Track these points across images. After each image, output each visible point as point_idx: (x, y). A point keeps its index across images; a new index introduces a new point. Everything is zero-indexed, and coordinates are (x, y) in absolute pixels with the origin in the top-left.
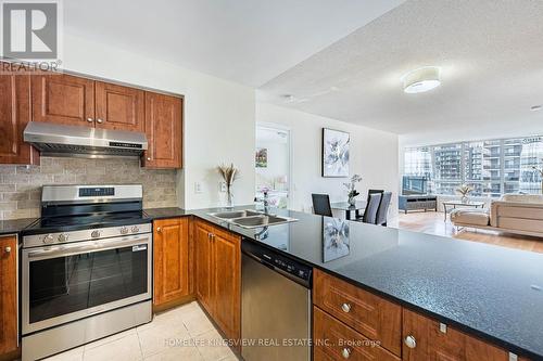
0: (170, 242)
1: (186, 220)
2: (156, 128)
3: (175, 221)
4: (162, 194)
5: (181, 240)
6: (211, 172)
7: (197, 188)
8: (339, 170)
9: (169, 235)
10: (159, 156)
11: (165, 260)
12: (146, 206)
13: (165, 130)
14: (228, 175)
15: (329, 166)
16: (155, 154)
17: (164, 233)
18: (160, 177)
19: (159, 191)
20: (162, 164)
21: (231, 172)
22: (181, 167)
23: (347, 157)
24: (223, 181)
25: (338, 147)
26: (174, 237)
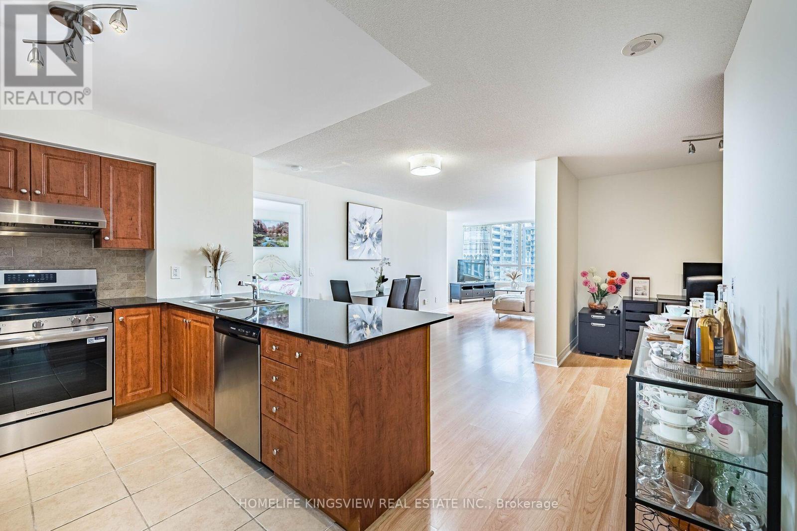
0: (136, 333)
1: (157, 310)
2: (117, 200)
3: (143, 310)
4: (125, 280)
5: (151, 331)
6: (192, 255)
7: (174, 272)
8: (369, 251)
9: (135, 326)
10: (121, 234)
11: (130, 355)
12: (103, 296)
13: (129, 204)
14: (215, 258)
15: (356, 248)
16: (115, 232)
17: (129, 324)
18: (122, 260)
19: (120, 278)
20: (125, 245)
21: (218, 254)
22: (152, 247)
23: (380, 236)
24: (209, 265)
25: (367, 225)
26: (142, 329)
